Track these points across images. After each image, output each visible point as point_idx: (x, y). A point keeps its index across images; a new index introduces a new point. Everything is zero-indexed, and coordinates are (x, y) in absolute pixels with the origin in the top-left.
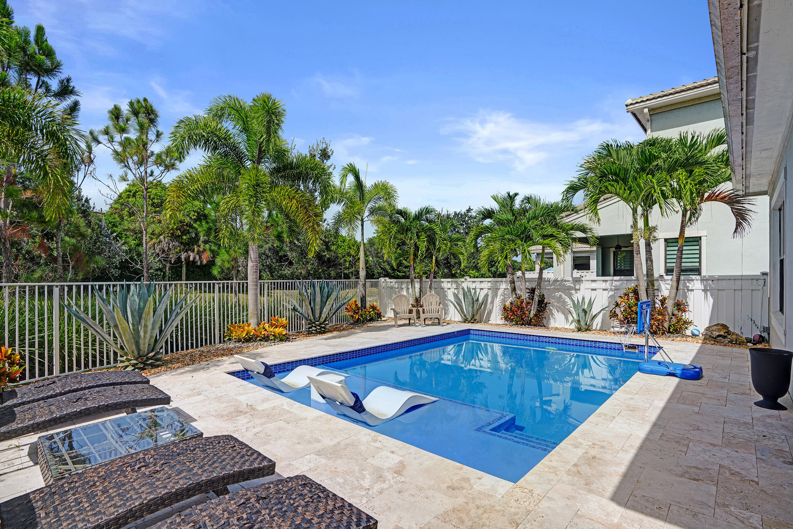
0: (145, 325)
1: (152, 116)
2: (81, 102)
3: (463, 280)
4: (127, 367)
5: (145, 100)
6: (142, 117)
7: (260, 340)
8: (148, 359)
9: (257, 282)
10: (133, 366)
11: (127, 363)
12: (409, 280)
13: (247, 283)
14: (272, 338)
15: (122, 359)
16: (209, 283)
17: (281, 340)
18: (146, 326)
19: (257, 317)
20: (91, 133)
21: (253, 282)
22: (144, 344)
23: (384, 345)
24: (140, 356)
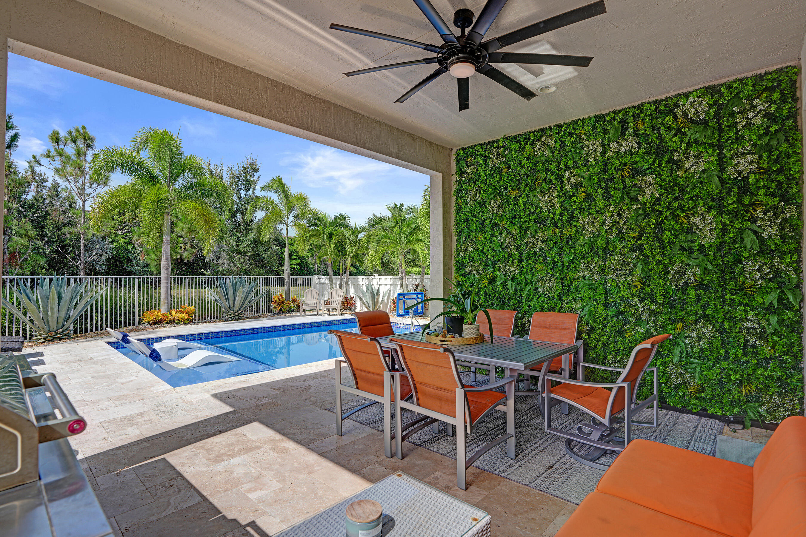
0: (51, 307)
1: (89, 142)
2: (20, 133)
3: (373, 277)
4: (40, 339)
5: (84, 128)
6: (81, 144)
7: (167, 323)
8: (57, 334)
9: (168, 277)
10: (44, 339)
11: (39, 337)
12: (328, 277)
13: (160, 278)
14: (177, 321)
15: (36, 334)
16: (120, 278)
17: (184, 324)
18: (52, 309)
19: (168, 306)
20: (34, 157)
21: (165, 277)
22: (53, 322)
23: (261, 328)
24: (50, 331)
